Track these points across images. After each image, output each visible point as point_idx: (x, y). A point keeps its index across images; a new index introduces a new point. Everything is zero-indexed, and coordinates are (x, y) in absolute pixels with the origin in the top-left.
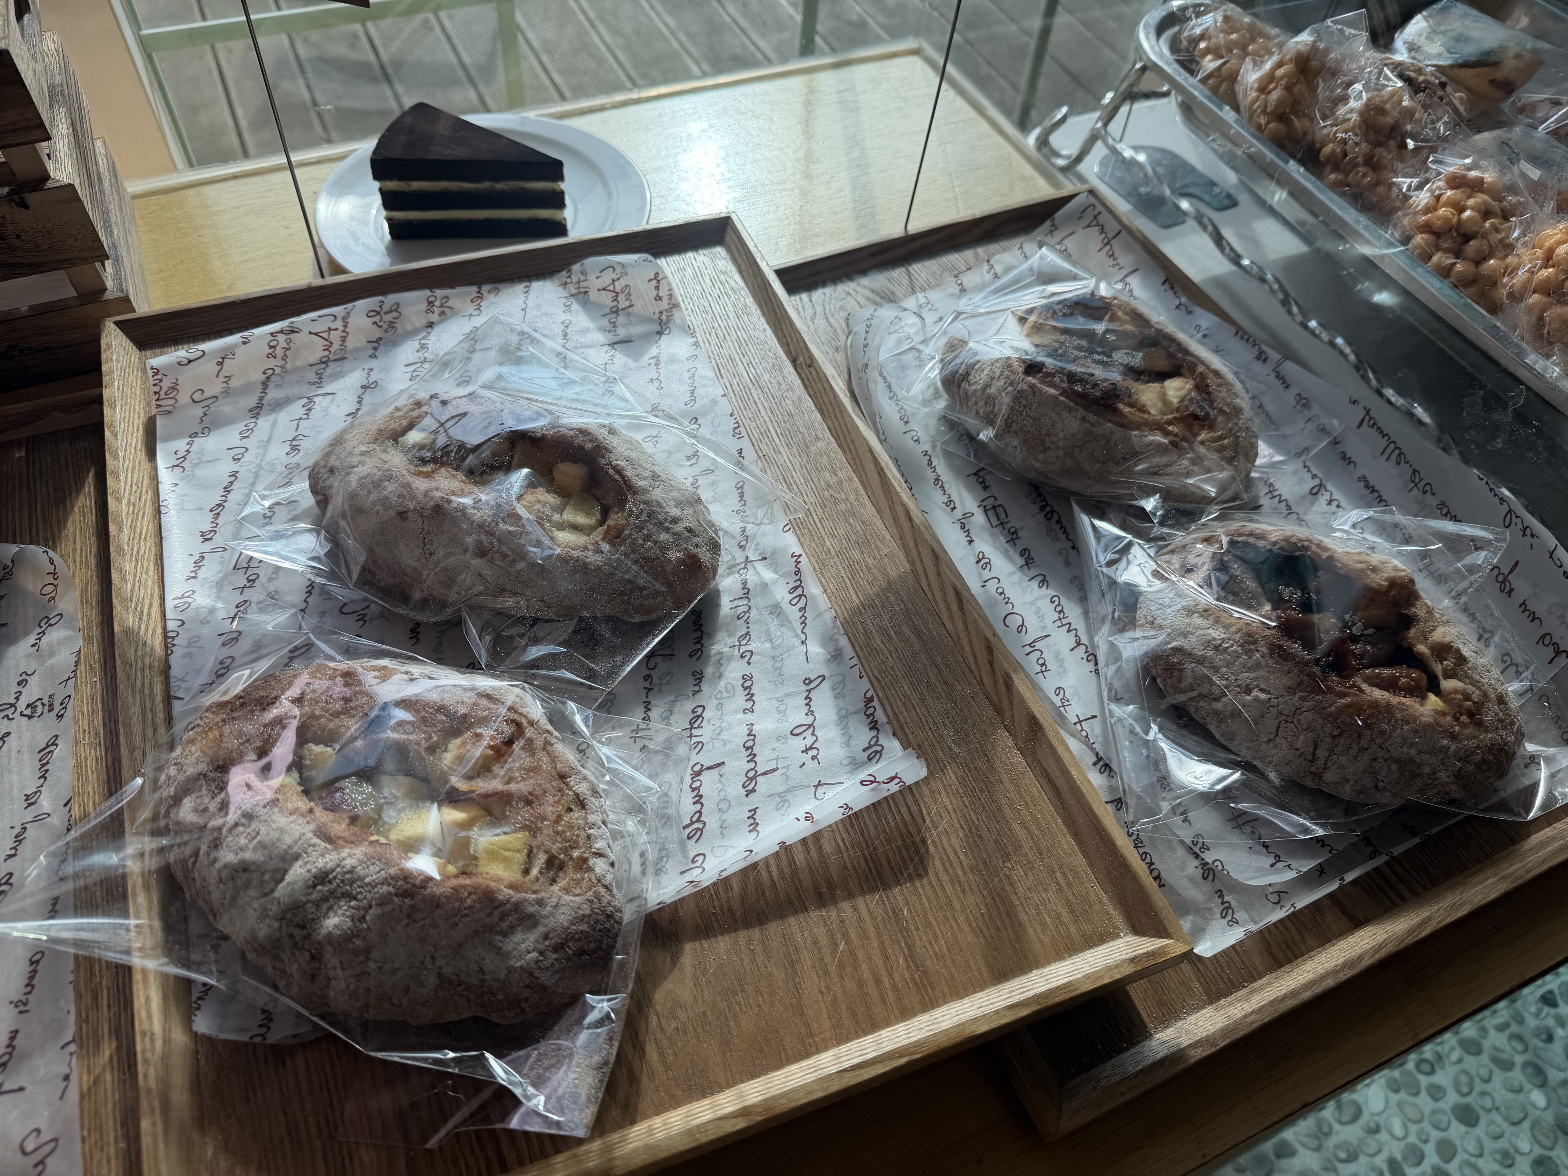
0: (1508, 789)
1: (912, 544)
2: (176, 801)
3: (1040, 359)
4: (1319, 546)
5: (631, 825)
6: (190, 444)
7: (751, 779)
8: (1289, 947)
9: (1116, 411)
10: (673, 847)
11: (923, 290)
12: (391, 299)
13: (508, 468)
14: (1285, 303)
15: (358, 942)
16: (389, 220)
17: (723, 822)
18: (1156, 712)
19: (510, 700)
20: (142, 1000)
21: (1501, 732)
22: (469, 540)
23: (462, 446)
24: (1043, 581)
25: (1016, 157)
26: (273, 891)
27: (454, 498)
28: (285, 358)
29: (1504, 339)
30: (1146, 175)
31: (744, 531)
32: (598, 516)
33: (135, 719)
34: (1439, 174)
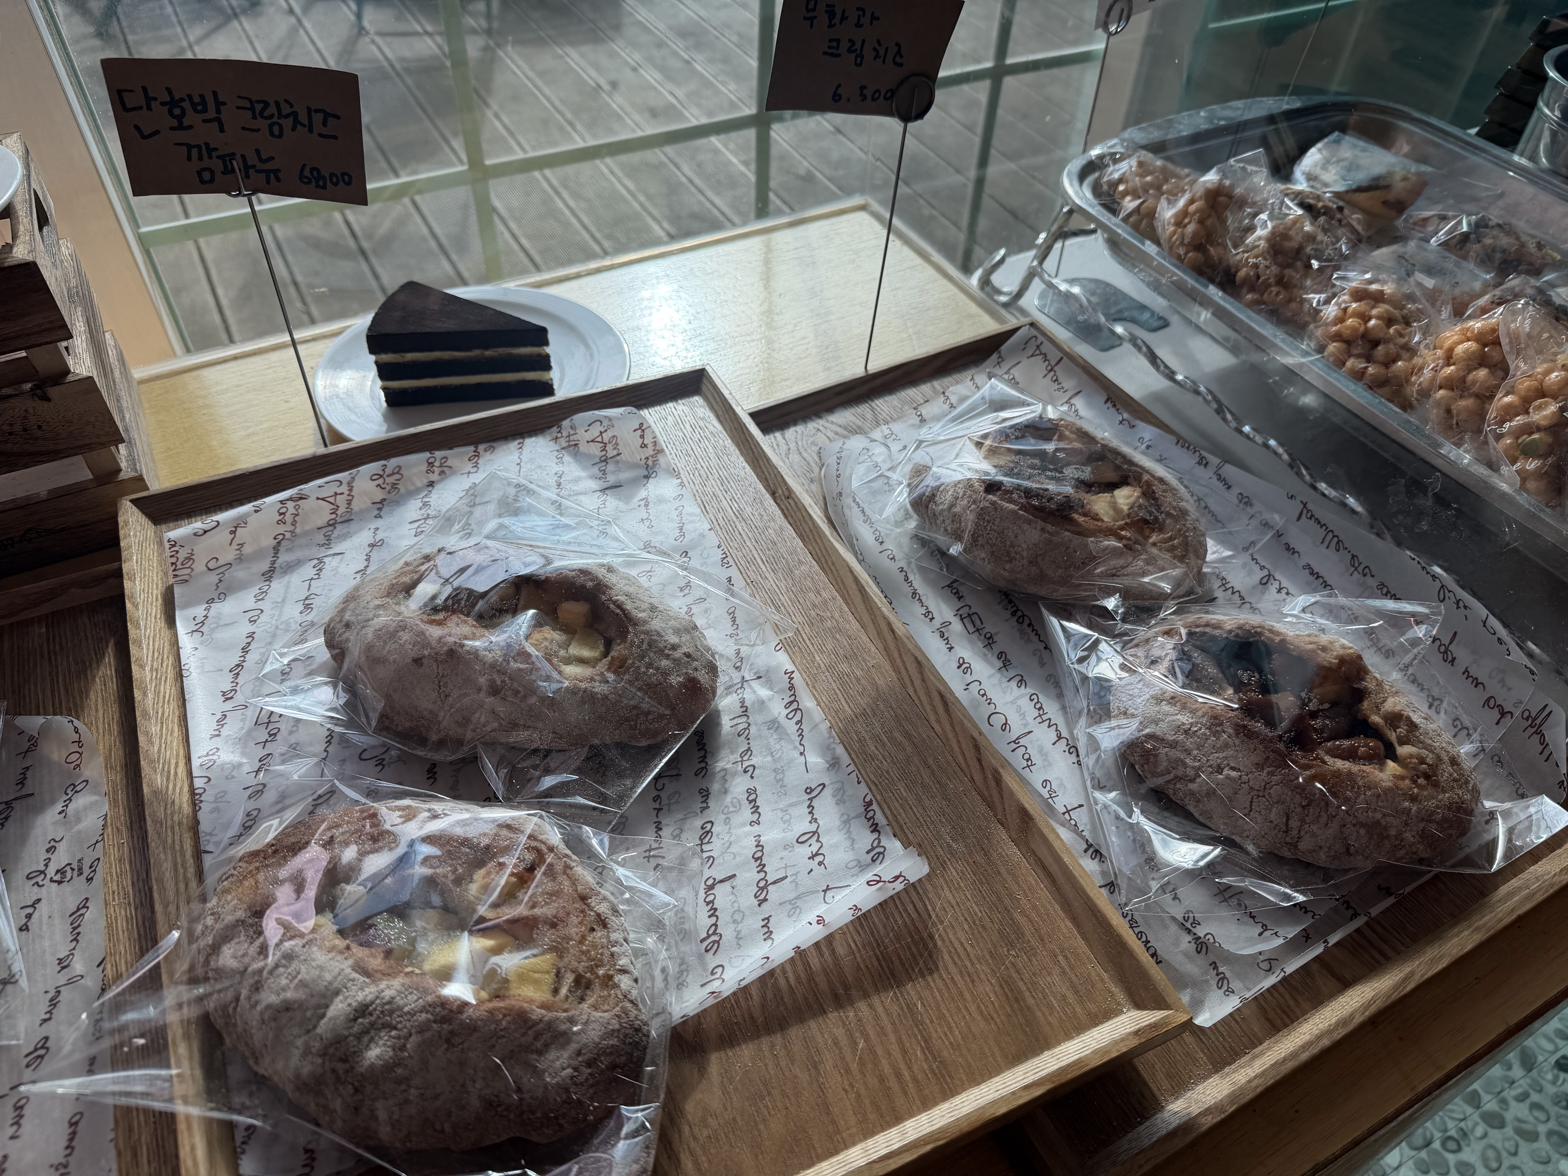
0: (1472, 846)
1: (896, 655)
2: (215, 948)
3: (1000, 478)
4: (1271, 631)
5: (651, 941)
6: (208, 609)
7: (762, 889)
8: (1285, 1013)
9: (1072, 521)
10: (692, 960)
11: (887, 423)
12: (393, 462)
13: (515, 611)
14: (1219, 411)
15: (399, 1071)
16: (384, 389)
17: (739, 932)
18: (1136, 796)
19: (529, 829)
20: (187, 1148)
21: (1457, 791)
22: (482, 680)
23: (471, 592)
24: (1021, 681)
25: (961, 296)
26: (315, 1027)
27: (467, 642)
28: (294, 524)
29: (1418, 430)
30: (1081, 306)
31: (738, 653)
32: (602, 648)
33: (167, 874)
34: (1344, 289)
